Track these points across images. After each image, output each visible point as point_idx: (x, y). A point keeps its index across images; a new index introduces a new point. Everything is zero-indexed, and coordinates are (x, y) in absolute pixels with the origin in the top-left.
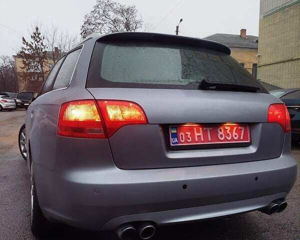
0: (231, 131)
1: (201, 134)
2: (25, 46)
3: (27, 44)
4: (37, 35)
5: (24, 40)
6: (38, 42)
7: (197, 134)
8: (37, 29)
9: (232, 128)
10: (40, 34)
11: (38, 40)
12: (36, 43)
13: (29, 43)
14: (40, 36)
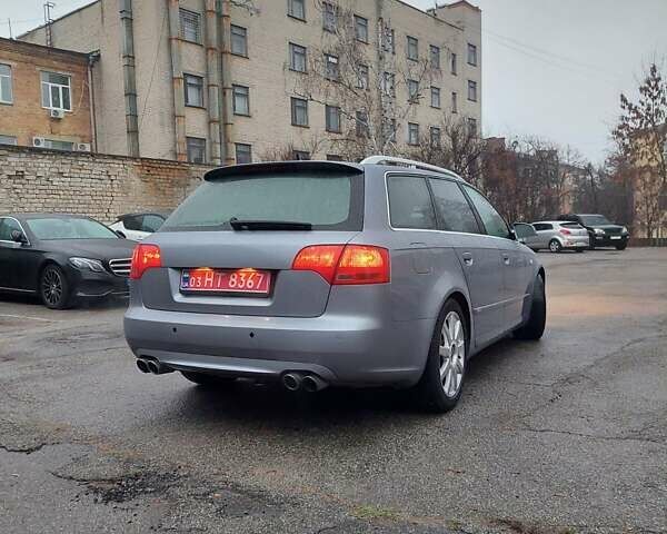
0: (246, 278)
1: (211, 280)
2: (626, 112)
3: (630, 108)
4: (653, 83)
5: (623, 99)
6: (655, 98)
7: (207, 279)
8: (654, 69)
9: (248, 274)
10: (660, 79)
11: (655, 94)
12: (650, 101)
13: (636, 103)
14: (659, 84)
